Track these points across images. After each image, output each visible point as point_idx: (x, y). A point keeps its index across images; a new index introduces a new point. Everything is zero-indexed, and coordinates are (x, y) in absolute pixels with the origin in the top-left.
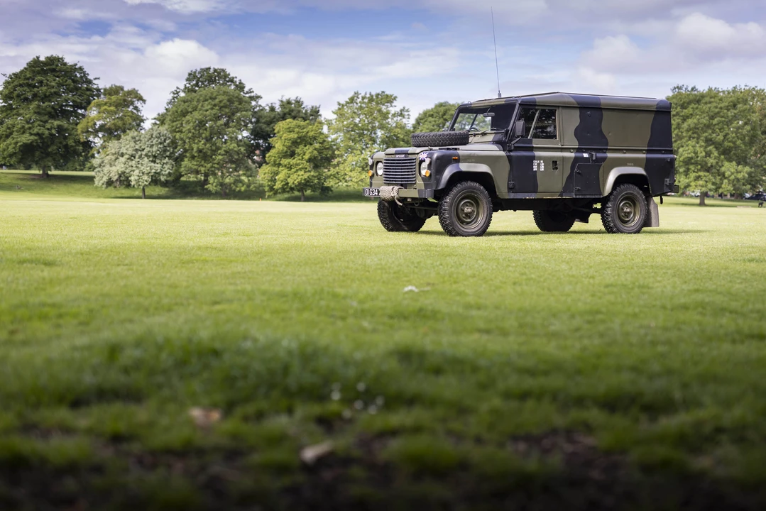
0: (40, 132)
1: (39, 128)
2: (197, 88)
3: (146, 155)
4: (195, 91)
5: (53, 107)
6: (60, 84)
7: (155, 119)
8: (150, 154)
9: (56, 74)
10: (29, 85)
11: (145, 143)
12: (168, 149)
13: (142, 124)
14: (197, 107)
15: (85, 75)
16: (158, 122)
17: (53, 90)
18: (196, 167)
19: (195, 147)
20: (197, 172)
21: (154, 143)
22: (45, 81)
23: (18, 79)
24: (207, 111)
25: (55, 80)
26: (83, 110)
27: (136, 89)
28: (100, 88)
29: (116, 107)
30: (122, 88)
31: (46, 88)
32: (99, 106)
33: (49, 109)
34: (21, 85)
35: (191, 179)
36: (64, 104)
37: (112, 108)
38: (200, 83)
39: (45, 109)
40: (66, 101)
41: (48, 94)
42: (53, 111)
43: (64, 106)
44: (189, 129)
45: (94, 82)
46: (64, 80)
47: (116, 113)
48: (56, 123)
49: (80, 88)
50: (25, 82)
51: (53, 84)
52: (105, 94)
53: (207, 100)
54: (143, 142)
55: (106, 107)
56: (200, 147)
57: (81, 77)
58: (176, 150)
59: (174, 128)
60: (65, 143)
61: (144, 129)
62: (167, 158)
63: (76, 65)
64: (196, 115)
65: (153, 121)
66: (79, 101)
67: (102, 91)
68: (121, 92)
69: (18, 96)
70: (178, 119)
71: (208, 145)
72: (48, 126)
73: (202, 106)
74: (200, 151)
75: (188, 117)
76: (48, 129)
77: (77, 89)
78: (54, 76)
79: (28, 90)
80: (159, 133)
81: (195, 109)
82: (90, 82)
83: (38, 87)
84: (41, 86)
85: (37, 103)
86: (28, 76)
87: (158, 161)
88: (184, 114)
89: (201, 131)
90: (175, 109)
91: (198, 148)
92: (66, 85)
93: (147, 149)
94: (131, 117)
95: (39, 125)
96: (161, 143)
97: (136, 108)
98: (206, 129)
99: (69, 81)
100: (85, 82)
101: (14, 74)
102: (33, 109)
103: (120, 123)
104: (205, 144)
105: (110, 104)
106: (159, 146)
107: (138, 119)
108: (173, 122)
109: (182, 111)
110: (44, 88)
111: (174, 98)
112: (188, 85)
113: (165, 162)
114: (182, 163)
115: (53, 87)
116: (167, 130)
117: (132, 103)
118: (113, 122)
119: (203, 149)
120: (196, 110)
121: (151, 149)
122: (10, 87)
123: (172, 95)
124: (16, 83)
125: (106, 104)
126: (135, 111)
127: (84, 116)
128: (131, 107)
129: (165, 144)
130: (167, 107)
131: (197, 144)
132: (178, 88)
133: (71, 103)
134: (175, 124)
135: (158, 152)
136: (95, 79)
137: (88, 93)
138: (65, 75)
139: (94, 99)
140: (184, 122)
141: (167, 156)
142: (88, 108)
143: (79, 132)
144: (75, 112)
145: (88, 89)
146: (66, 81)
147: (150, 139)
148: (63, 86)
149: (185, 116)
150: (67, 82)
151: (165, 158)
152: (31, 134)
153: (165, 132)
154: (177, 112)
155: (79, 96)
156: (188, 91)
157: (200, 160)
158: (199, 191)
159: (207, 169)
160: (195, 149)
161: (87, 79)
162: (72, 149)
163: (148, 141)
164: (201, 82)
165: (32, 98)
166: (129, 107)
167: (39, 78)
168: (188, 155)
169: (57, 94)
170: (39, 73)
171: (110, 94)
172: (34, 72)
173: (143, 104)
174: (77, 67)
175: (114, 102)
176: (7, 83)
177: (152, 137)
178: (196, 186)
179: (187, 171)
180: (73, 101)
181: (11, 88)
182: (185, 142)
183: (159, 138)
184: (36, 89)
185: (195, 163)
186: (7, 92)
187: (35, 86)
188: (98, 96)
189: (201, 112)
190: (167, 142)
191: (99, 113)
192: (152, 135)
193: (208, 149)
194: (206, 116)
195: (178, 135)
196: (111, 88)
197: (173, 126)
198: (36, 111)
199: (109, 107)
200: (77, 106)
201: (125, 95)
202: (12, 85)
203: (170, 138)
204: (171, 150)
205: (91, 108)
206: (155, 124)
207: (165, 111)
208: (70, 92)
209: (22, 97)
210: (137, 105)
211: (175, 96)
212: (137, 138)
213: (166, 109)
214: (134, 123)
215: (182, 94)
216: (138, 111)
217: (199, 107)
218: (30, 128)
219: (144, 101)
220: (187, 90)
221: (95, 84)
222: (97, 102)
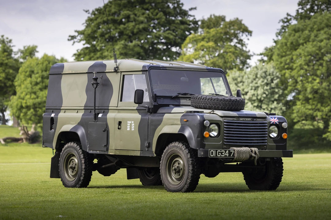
2: (312, 14)
3: (250, 100)
4: (309, 18)
5: (142, 47)
6: (150, 18)
7: (261, 54)
8: (254, 98)
9: (145, 7)
10: (114, 22)
11: (249, 85)
12: (276, 90)
13: (248, 61)
14: (309, 37)
15: (178, 5)
16: (266, 58)
17: (141, 26)
18: (311, 112)
19: (309, 87)
20: (313, 118)
21: (259, 85)
22: (132, 16)
23: (102, 15)
24: (321, 41)
25: (143, 14)
26: (178, 48)
27: (240, 19)
28: (197, 19)
29: (216, 42)
30: (223, 19)
31: (133, 24)
32: (195, 41)
33: (137, 49)
34: (104, 22)
35: (307, 127)
36: (156, 41)
37: (211, 44)
38: (316, 8)
39: (132, 50)
40: (158, 37)
41: (135, 31)
42: (142, 51)
43: (155, 44)
44: (301, 65)
45: (190, 13)
46: (155, 13)
47: (216, 50)
49: (173, 21)
50: (110, 18)
51: (142, 18)
52: (203, 28)
53: (323, 29)
54: (246, 84)
55: (203, 43)
56: (315, 87)
57: (175, 8)
58: (286, 92)
59: (282, 65)
61: (250, 66)
62: (275, 103)
64: (310, 47)
65: (260, 58)
66: (171, 37)
67: (200, 23)
68: (222, 23)
69: (102, 35)
70: (288, 53)
71: (325, 84)
73: (316, 36)
74: (315, 92)
75: (299, 51)
77: (170, 23)
78: (143, 8)
79: (113, 28)
80: (265, 72)
81: (307, 40)
82: (184, 13)
83: (124, 24)
84: (128, 21)
85: (123, 42)
86: (113, 10)
87: (264, 106)
88: (295, 46)
89: (316, 67)
90: (285, 41)
91: (312, 88)
92: (157, 19)
93: (251, 92)
94: (234, 53)
96: (267, 84)
97: (240, 42)
98: (321, 65)
99: (161, 14)
100: (180, 14)
101: (97, 10)
102: (119, 49)
103: (220, 62)
104: (321, 83)
105: (209, 39)
106: (265, 88)
107: (242, 55)
108: (282, 57)
109: (292, 43)
110: (131, 25)
111: (283, 27)
112: (300, 11)
113: (273, 106)
114: (294, 107)
115: (142, 22)
116: (273, 67)
117: (236, 36)
118: (212, 61)
119: (319, 89)
120: (309, 41)
121: (255, 93)
122: (93, 24)
123: (281, 24)
124: (99, 20)
125: (203, 39)
126: (239, 46)
127: (178, 54)
128: (235, 41)
129: (273, 85)
130: (276, 39)
131: (312, 83)
132: (288, 15)
133: (163, 41)
134: (284, 59)
135: (264, 95)
136: (191, 9)
137: (182, 27)
138: (156, 7)
139: (190, 33)
140: (294, 57)
141: (276, 100)
142: (183, 46)
144: (168, 50)
145: (183, 23)
146: (157, 14)
147: (255, 79)
148: (154, 19)
149: (296, 50)
150: (158, 16)
151: (273, 102)
153: (272, 70)
154: (286, 45)
155: (173, 30)
156: (301, 19)
157: (315, 103)
158: (316, 141)
159: (325, 113)
160: (309, 90)
161: (181, 10)
163: (252, 82)
164: (316, 5)
165: (119, 36)
166: (231, 41)
167: (125, 12)
168: (301, 97)
169: (146, 30)
170: (125, 6)
171: (209, 27)
172: (119, 5)
173: (249, 37)
175: (213, 36)
176: (90, 20)
177: (256, 77)
178: (313, 136)
179: (300, 117)
180: (166, 38)
181: (94, 26)
182: (296, 82)
183: (265, 78)
184: (122, 26)
185: (310, 107)
186: (89, 31)
187: (121, 23)
188: (196, 30)
189: (315, 43)
190: (275, 82)
191: (196, 50)
193: (325, 89)
194: (320, 48)
195: (288, 73)
196: (210, 19)
197: (281, 63)
198: (123, 52)
199: (207, 42)
200: (171, 43)
201: (226, 27)
202: (95, 22)
203: (278, 77)
204: (281, 92)
205: (187, 45)
206: (262, 61)
207: (274, 44)
208: (162, 26)
209: (107, 36)
210: (242, 38)
211: (285, 25)
212: (239, 80)
213: (275, 42)
214: (238, 61)
215: (294, 22)
216: (243, 45)
217: (312, 37)
219: (250, 33)
220: (300, 17)
221: (191, 16)
222: (193, 38)
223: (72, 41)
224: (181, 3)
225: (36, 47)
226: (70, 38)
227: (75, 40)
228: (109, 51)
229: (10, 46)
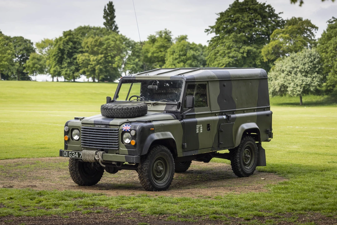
0: (235, 55)
1: (234, 52)
3: (300, 71)
8: (303, 70)
12: (317, 66)
15: (272, 11)
17: (246, 24)
33: (244, 38)
34: (225, 22)
39: (240, 38)
42: (247, 39)
45: (279, 16)
48: (247, 48)
57: (270, 12)
62: (316, 73)
72: (241, 51)
76: (242, 53)
82: (276, 16)
87: (309, 76)
93: (301, 67)
95: (235, 51)
96: (311, 62)
102: (231, 38)
106: (310, 64)
113: (314, 76)
115: (247, 22)
121: (304, 67)
129: (315, 62)
135: (309, 69)
136: (280, 13)
141: (316, 72)
143: (263, 54)
146: (257, 16)
152: (229, 57)
161: (273, 14)
170: (238, 11)
172: (234, 11)
177: (305, 57)
183: (309, 58)
190: (316, 60)
192: (305, 55)
198: (234, 40)
202: (220, 21)
203: (318, 57)
204: (320, 67)
218: (229, 53)
221: (280, 18)
222: (277, 31)
223: (207, 33)
224: (273, 9)
225: (187, 36)
226: (206, 31)
227: (209, 32)
228: (227, 39)
229: (171, 35)
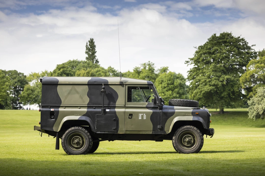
0: (216, 84)
1: (215, 81)
6: (229, 51)
9: (227, 44)
10: (210, 53)
15: (245, 44)
17: (224, 55)
22: (219, 50)
23: (203, 50)
26: (245, 67)
28: (256, 51)
31: (220, 54)
33: (222, 68)
34: (204, 54)
37: (263, 65)
39: (219, 68)
41: (221, 58)
42: (225, 69)
43: (234, 65)
45: (252, 48)
48: (226, 77)
49: (243, 52)
50: (207, 51)
51: (225, 51)
52: (259, 56)
57: (243, 45)
60: (232, 90)
63: (239, 37)
66: (241, 61)
67: (258, 53)
69: (203, 60)
72: (221, 79)
76: (221, 81)
78: (225, 46)
79: (209, 56)
82: (249, 48)
85: (214, 64)
86: (209, 47)
95: (215, 79)
100: (246, 48)
101: (201, 47)
102: (211, 68)
105: (261, 62)
110: (218, 55)
122: (198, 55)
124: (201, 52)
125: (258, 62)
133: (237, 63)
136: (253, 46)
137: (248, 55)
138: (232, 45)
142: (247, 66)
143: (241, 82)
144: (241, 68)
146: (233, 48)
148: (231, 52)
150: (234, 50)
152: (210, 85)
155: (242, 58)
161: (247, 46)
162: (237, 93)
167: (215, 48)
170: (216, 44)
171: (262, 56)
172: (212, 44)
174: (240, 38)
176: (197, 53)
184: (213, 56)
186: (196, 58)
188: (256, 57)
196: (263, 51)
198: (214, 70)
199: (261, 64)
200: (242, 65)
202: (199, 53)
205: (250, 65)
209: (205, 61)
218: (210, 81)
223: (187, 64)
226: (186, 62)
227: (189, 63)
229: (154, 67)
